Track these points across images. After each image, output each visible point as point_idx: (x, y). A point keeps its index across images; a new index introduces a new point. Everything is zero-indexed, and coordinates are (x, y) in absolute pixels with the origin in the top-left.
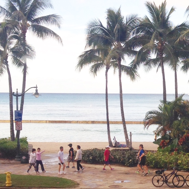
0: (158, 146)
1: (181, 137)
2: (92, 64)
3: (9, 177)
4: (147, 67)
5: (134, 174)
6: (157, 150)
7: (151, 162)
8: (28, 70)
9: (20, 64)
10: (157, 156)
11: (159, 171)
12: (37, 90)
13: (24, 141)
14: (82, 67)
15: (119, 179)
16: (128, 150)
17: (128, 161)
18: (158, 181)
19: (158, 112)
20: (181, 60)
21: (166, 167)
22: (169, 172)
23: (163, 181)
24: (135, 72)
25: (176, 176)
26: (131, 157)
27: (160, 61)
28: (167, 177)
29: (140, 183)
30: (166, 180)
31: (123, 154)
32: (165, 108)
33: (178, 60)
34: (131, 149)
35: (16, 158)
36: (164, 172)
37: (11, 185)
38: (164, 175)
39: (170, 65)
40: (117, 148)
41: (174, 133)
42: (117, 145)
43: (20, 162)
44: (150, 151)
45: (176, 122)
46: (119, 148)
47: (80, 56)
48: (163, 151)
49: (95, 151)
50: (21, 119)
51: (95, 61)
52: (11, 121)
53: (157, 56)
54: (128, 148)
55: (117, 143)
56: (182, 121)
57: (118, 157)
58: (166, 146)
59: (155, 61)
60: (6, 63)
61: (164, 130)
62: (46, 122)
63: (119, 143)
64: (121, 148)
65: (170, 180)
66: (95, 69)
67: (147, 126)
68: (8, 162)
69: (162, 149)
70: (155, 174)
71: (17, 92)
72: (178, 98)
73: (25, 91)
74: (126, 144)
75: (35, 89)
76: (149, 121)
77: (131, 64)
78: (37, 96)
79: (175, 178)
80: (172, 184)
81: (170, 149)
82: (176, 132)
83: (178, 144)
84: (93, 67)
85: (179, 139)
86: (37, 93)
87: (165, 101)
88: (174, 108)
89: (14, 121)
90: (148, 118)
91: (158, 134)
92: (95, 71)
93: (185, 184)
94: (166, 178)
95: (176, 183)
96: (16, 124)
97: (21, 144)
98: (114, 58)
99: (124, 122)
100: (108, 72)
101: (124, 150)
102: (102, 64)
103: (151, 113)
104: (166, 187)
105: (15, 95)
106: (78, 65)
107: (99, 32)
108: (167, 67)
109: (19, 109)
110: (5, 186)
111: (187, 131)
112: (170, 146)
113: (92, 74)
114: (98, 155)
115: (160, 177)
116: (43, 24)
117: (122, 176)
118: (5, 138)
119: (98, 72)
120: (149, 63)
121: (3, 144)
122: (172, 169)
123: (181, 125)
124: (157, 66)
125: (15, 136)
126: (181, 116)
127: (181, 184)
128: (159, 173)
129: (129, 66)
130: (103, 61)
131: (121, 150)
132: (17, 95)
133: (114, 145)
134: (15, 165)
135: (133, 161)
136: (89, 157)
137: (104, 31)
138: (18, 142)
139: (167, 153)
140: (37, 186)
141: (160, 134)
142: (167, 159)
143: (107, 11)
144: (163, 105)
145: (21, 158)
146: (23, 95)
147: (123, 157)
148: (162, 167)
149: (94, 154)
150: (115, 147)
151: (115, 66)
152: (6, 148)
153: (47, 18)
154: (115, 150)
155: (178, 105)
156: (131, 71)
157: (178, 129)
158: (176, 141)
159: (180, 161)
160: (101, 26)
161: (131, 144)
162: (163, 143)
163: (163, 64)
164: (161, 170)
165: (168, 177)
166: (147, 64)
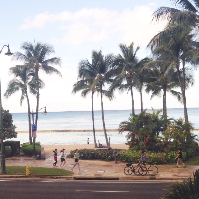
0: (128, 146)
1: (145, 140)
2: (82, 90)
3: (28, 168)
4: (120, 90)
5: (111, 166)
6: (128, 149)
7: (124, 158)
8: (40, 97)
9: (35, 93)
10: (128, 153)
11: (128, 164)
12: (45, 110)
13: (38, 144)
14: (75, 92)
15: (101, 170)
16: (108, 149)
17: (108, 157)
18: (128, 171)
19: (128, 122)
20: (144, 84)
21: (134, 161)
22: (137, 165)
23: (132, 171)
24: (112, 94)
25: (141, 167)
26: (109, 154)
27: (130, 86)
28: (134, 168)
30: (134, 170)
31: (104, 152)
32: (134, 119)
34: (110, 149)
35: (33, 156)
36: (133, 165)
37: (29, 174)
38: (133, 167)
39: (136, 88)
40: (100, 149)
41: (140, 137)
42: (100, 146)
43: (36, 159)
44: (123, 150)
45: (141, 129)
46: (102, 148)
47: (74, 85)
48: (132, 150)
49: (85, 151)
50: (36, 130)
51: (84, 88)
52: (29, 131)
53: (127, 82)
54: (107, 148)
55: (100, 145)
56: (146, 128)
57: (100, 154)
58: (134, 146)
59: (126, 86)
60: (26, 92)
61: (133, 135)
62: (53, 131)
63: (102, 145)
64: (103, 148)
65: (137, 170)
66: (85, 93)
67: (121, 132)
68: (28, 159)
69: (132, 148)
70: (126, 166)
71: (33, 111)
72: (143, 112)
73: (38, 110)
74: (106, 145)
75: (45, 109)
76: (122, 129)
77: (109, 89)
78: (46, 114)
80: (138, 173)
81: (137, 148)
82: (142, 136)
83: (143, 144)
84: (83, 92)
85: (143, 141)
86: (46, 112)
87: (133, 114)
88: (139, 119)
89: (32, 132)
90: (121, 127)
91: (129, 138)
92: (85, 95)
93: (148, 173)
94: (134, 169)
95: (141, 173)
96: (33, 133)
97: (36, 146)
98: (97, 85)
99: (105, 131)
100: (93, 96)
101: (105, 149)
102: (89, 90)
103: (123, 123)
104: (134, 175)
105: (32, 114)
106: (73, 91)
107: (87, 68)
108: (135, 90)
109: (35, 123)
110: (26, 175)
111: (149, 135)
112: (137, 146)
113: (82, 97)
114: (87, 153)
115: (130, 168)
116: (50, 65)
117: (103, 168)
118: (27, 143)
119: (86, 96)
120: (122, 87)
121: (25, 147)
122: (138, 162)
123: (145, 131)
124: (128, 90)
125: (33, 141)
126: (145, 125)
127: (145, 173)
128: (128, 165)
129: (108, 90)
130: (90, 88)
131: (103, 150)
132: (33, 114)
133: (98, 146)
134: (33, 161)
135: (111, 157)
137: (90, 67)
138: (34, 145)
139: (135, 151)
140: (46, 175)
141: (130, 138)
142: (135, 156)
143: (92, 52)
144: (132, 117)
145: (36, 156)
146: (37, 113)
147: (104, 154)
148: (132, 161)
149: (84, 153)
150: (99, 147)
151: (98, 91)
152: (27, 149)
153: (52, 60)
154: (99, 150)
155: (143, 117)
156: (110, 94)
157: (143, 134)
158: (141, 143)
160: (88, 63)
161: (110, 145)
162: (132, 144)
163: (132, 88)
164: (130, 163)
165: (135, 168)
166: (120, 88)
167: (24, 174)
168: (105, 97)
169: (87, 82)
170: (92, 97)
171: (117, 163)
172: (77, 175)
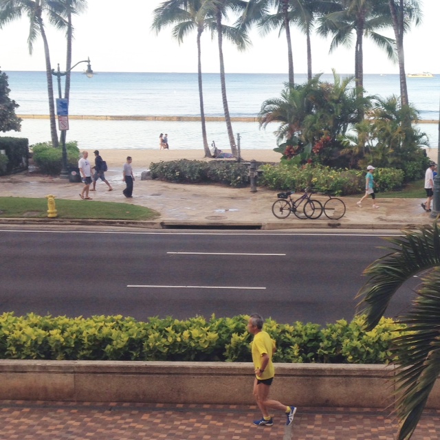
0: (281, 155)
1: (317, 141)
2: (176, 23)
3: (52, 203)
4: (262, 28)
5: (242, 198)
6: (279, 161)
7: (271, 180)
8: (74, 33)
9: (61, 23)
10: (281, 171)
11: (283, 194)
12: (89, 66)
13: (73, 147)
14: (159, 29)
15: (221, 207)
16: (235, 162)
17: (235, 178)
18: (281, 209)
19: (280, 102)
20: (316, 16)
21: (293, 188)
22: (299, 196)
23: (289, 209)
24: (245, 36)
25: (310, 201)
26: (238, 172)
27: (284, 18)
28: (295, 203)
29: (255, 213)
30: (293, 208)
31: (227, 167)
32: (292, 95)
33: (311, 18)
34: (240, 160)
35: (61, 174)
36: (291, 195)
37: (55, 215)
38: (291, 200)
39: (299, 24)
40: (218, 159)
41: (306, 136)
42: (218, 153)
43: (68, 180)
44: (269, 163)
45: (309, 117)
46: (221, 159)
47: (156, 10)
48: (289, 164)
49: (183, 164)
50: (66, 112)
51: (180, 18)
52: (51, 116)
53: (279, 10)
54: (234, 159)
55: (216, 151)
56: (319, 115)
57: (218, 172)
58: (294, 155)
59: (275, 19)
60: (40, 20)
61: (290, 130)
62: (106, 118)
63: (220, 151)
64: (223, 159)
65: (300, 208)
66: (181, 31)
67: (264, 124)
68: (51, 180)
69: (288, 160)
70: (277, 199)
71: (59, 68)
72: (313, 80)
73: (72, 67)
74: (231, 152)
75: (87, 63)
76: (268, 115)
77: (238, 24)
78: (90, 75)
79: (308, 204)
80: (303, 214)
81: (300, 160)
82: (310, 133)
83: (312, 152)
84: (176, 29)
85: (313, 144)
87: (291, 84)
88: (305, 95)
89: (56, 117)
90: (266, 112)
91: (281, 137)
92: (181, 35)
93: (323, 214)
94: (293, 205)
95: (309, 213)
96: (59, 121)
97: (68, 152)
98: (211, 13)
99: (228, 118)
100: (201, 37)
101: (228, 161)
102: (190, 24)
103: (269, 103)
104: (294, 219)
105: (55, 74)
106: (153, 25)
108: (295, 28)
109: (63, 97)
110: (47, 217)
111: (326, 131)
112: (299, 155)
114: (188, 170)
115: (285, 203)
117: (226, 203)
118: (44, 143)
119: (184, 37)
120: (266, 21)
121: (41, 152)
122: (303, 191)
123: (317, 122)
124: (279, 28)
125: (59, 140)
126: (316, 108)
127: (317, 213)
128: (283, 197)
129: (234, 26)
130: (193, 18)
131: (224, 162)
132: (59, 74)
133: (213, 154)
134: (63, 185)
135: (243, 178)
136: (173, 172)
138: (64, 150)
139: (295, 166)
140: (95, 217)
141: (284, 137)
142: (295, 176)
144: (289, 90)
145: (69, 173)
146: (68, 74)
147: (227, 172)
148: (288, 188)
149: (182, 168)
150: (214, 157)
151: (213, 26)
152: (45, 158)
154: (214, 163)
155: (312, 90)
156: (238, 35)
157: (314, 130)
158: (309, 148)
159: (315, 179)
161: (239, 152)
162: (289, 151)
163: (288, 24)
164: (285, 193)
165: (297, 204)
166: (263, 23)
167: (43, 215)
168: (228, 42)
169: (185, 5)
170: (199, 41)
171: (255, 191)
172: (167, 218)
